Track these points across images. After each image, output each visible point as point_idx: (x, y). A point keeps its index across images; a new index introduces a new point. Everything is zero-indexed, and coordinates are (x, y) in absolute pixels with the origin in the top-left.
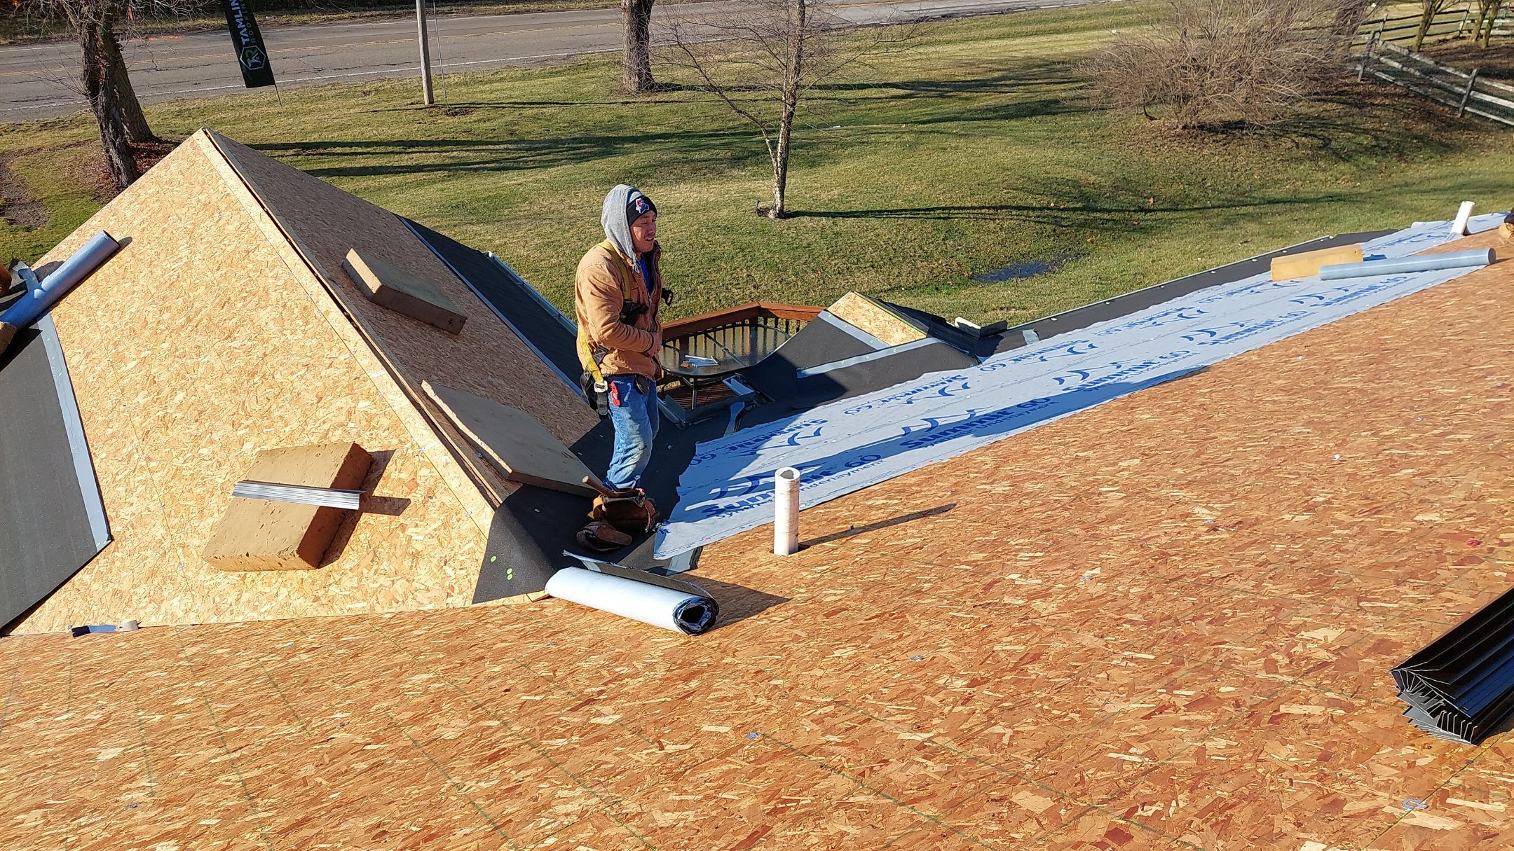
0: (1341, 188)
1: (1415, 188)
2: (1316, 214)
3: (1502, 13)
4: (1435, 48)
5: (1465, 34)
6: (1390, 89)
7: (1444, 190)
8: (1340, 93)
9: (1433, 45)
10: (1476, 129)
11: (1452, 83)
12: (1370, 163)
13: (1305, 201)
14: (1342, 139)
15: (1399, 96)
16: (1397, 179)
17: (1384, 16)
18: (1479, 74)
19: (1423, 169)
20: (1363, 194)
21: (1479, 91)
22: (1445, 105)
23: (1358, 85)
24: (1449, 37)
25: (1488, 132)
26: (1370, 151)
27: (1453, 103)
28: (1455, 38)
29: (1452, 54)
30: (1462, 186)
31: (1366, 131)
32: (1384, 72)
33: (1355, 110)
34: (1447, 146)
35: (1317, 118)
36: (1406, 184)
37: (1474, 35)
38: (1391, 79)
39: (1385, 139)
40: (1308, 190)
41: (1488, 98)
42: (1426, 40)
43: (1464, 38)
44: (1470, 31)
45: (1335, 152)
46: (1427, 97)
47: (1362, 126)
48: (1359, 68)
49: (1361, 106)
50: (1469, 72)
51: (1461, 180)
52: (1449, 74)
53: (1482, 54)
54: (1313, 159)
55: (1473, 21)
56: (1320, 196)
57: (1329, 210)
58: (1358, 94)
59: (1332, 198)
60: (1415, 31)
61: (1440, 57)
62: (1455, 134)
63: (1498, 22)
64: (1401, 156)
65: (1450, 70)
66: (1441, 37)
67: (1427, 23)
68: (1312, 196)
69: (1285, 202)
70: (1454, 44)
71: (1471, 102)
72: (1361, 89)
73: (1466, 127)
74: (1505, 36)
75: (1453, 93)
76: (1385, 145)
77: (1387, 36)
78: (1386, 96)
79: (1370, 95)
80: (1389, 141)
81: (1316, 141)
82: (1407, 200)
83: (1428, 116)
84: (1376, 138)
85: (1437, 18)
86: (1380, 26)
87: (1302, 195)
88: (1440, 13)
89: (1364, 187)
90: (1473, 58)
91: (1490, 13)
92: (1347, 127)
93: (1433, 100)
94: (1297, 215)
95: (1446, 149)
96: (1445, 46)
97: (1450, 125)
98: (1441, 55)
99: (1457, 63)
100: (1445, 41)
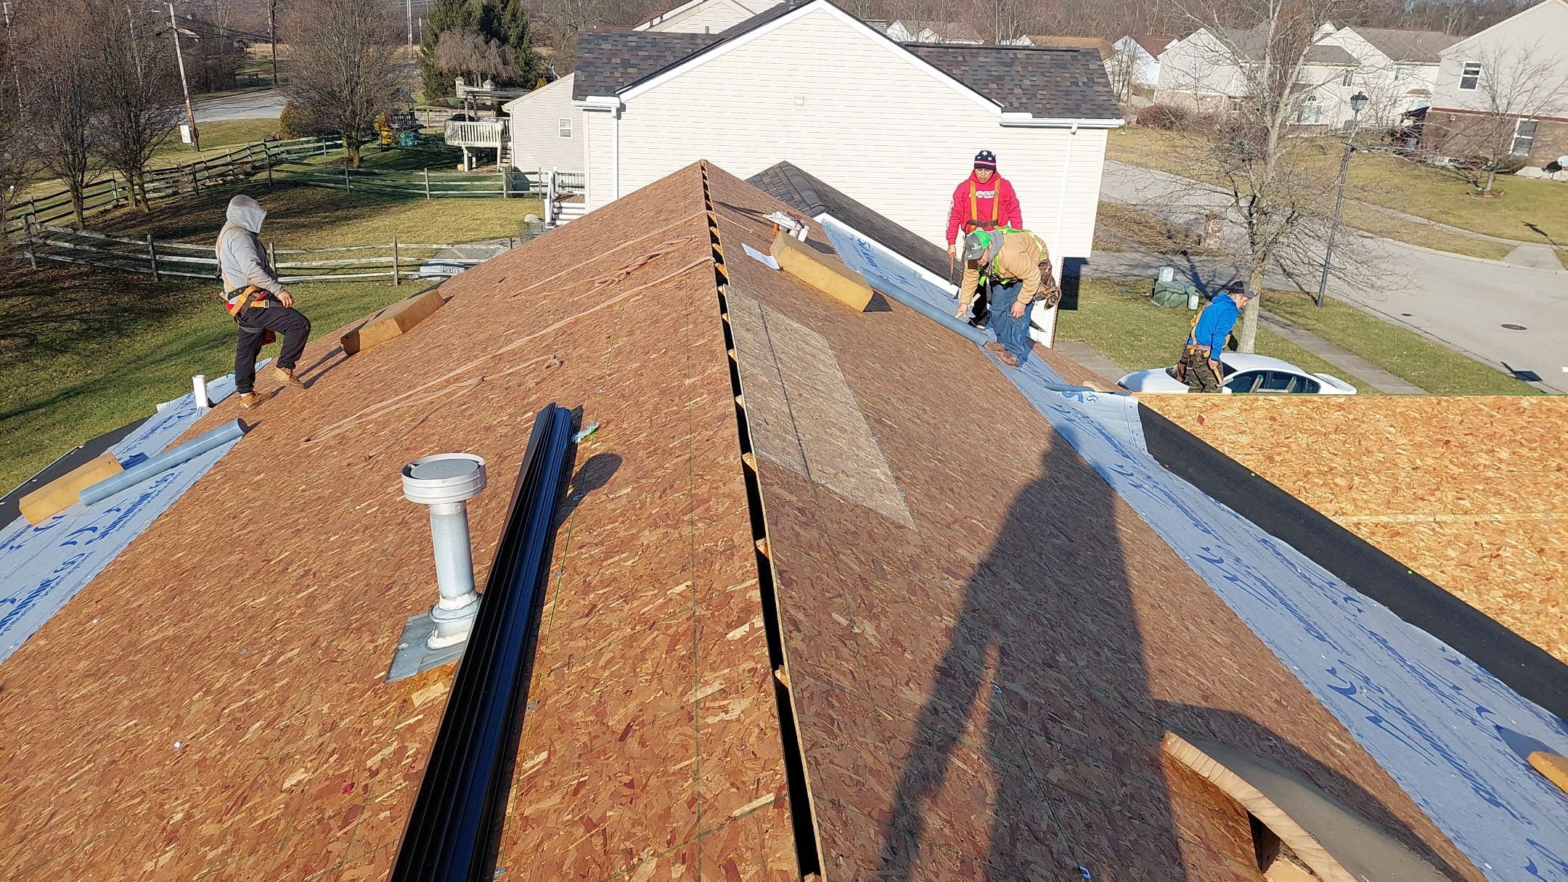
0: (73, 381)
1: (149, 359)
2: (58, 417)
3: (147, 177)
4: (100, 220)
5: (123, 202)
6: (73, 270)
7: (178, 354)
8: (20, 285)
9: (96, 217)
10: (178, 289)
11: (134, 251)
12: (91, 347)
13: (39, 406)
14: (46, 332)
15: (86, 274)
16: (127, 354)
17: (28, 198)
18: (155, 238)
19: (147, 340)
20: (99, 381)
21: (162, 253)
22: (137, 273)
23: (35, 273)
24: (109, 207)
25: (191, 289)
26: (85, 335)
27: (145, 270)
28: (116, 207)
29: (120, 223)
30: (193, 345)
31: (70, 317)
32: (57, 254)
33: (47, 299)
34: (159, 311)
35: (7, 315)
36: (139, 358)
37: (131, 201)
38: (69, 260)
39: (95, 320)
40: (36, 394)
41: (175, 259)
42: (86, 213)
43: (123, 206)
44: (126, 198)
45: (47, 346)
46: (116, 270)
47: (62, 313)
48: (28, 255)
49: (52, 293)
50: (143, 238)
51: (190, 339)
52: (125, 243)
53: (150, 217)
54: (25, 359)
55: (124, 188)
56: (54, 395)
57: (71, 407)
58: (41, 281)
59: (69, 394)
60: (70, 207)
61: (107, 227)
62: (162, 299)
63: (150, 186)
64: (120, 333)
65: (125, 240)
66: (102, 209)
67: (79, 199)
68: (45, 398)
69: (16, 414)
70: (118, 213)
71: (161, 265)
72: (42, 276)
73: (168, 289)
74: (161, 198)
75: (142, 260)
76: (97, 325)
77: (43, 216)
78: (73, 277)
79: (55, 279)
80: (100, 321)
81: (18, 340)
82: (148, 373)
83: (127, 288)
84: (82, 320)
85: (86, 192)
86: (30, 209)
87: (33, 401)
88: (87, 186)
89: (97, 372)
90: (141, 223)
91: (136, 180)
92: (46, 318)
93: (124, 271)
94: (36, 424)
95: (161, 314)
96: (109, 216)
97: (152, 291)
98: (109, 226)
99: (130, 231)
100: (106, 211)
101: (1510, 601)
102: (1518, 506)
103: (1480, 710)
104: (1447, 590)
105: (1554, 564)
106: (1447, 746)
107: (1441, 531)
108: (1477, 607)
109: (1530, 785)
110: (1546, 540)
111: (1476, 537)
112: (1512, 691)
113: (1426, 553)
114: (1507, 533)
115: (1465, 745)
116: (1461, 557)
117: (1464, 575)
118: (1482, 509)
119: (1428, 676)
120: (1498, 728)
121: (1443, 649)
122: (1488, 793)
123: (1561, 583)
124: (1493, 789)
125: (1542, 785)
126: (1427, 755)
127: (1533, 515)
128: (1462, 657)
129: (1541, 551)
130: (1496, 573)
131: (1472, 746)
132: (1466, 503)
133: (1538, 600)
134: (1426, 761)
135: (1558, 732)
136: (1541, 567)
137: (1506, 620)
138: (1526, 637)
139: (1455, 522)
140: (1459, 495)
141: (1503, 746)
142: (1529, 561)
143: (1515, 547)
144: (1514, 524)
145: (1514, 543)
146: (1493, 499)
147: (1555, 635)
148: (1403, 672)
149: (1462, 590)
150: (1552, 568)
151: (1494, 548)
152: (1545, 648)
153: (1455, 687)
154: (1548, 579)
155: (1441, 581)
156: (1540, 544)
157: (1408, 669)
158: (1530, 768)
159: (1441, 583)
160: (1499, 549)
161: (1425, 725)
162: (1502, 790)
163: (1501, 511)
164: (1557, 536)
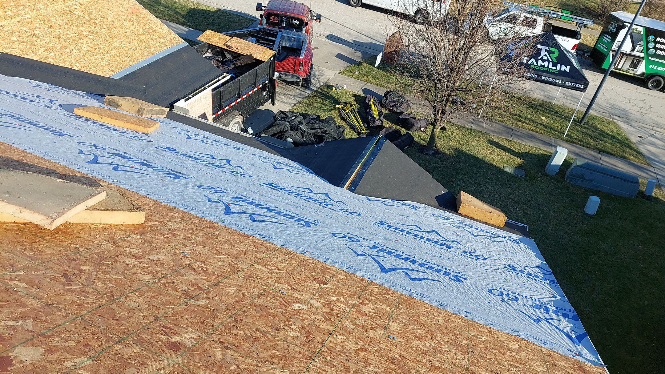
101: (48, 52)
102: (33, 9)
103: (51, 101)
104: (20, 56)
105: (58, 31)
106: (36, 121)
107: (5, 30)
108: (37, 59)
109: (77, 122)
110: (50, 21)
111: (21, 28)
112: (65, 89)
113: (3, 42)
114: (34, 23)
115: (45, 117)
116: (19, 39)
117: (24, 47)
118: (18, 14)
119: (23, 96)
120: (60, 105)
121: (30, 83)
122: (58, 132)
123: (65, 38)
124: (60, 130)
125: (82, 120)
126: (26, 128)
127: (40, 11)
128: (40, 83)
129: (51, 26)
130: (37, 42)
131: (49, 117)
132: (9, 13)
133: (59, 48)
134: (26, 131)
135: (87, 98)
136: (54, 34)
137: (50, 61)
138: (61, 65)
139: (9, 24)
140: (5, 10)
141: (64, 111)
142: (48, 32)
143: (40, 28)
144: (35, 17)
145: (38, 26)
146: (20, 8)
147: (72, 60)
148: (10, 98)
149: (27, 54)
150: (58, 33)
151: (31, 31)
152: (70, 67)
153: (38, 96)
154: (59, 38)
155: (15, 53)
156: (49, 23)
157: (13, 96)
158: (76, 116)
159: (16, 54)
160: (33, 31)
161: (24, 117)
162: (65, 129)
163: (27, 13)
164: (54, 18)
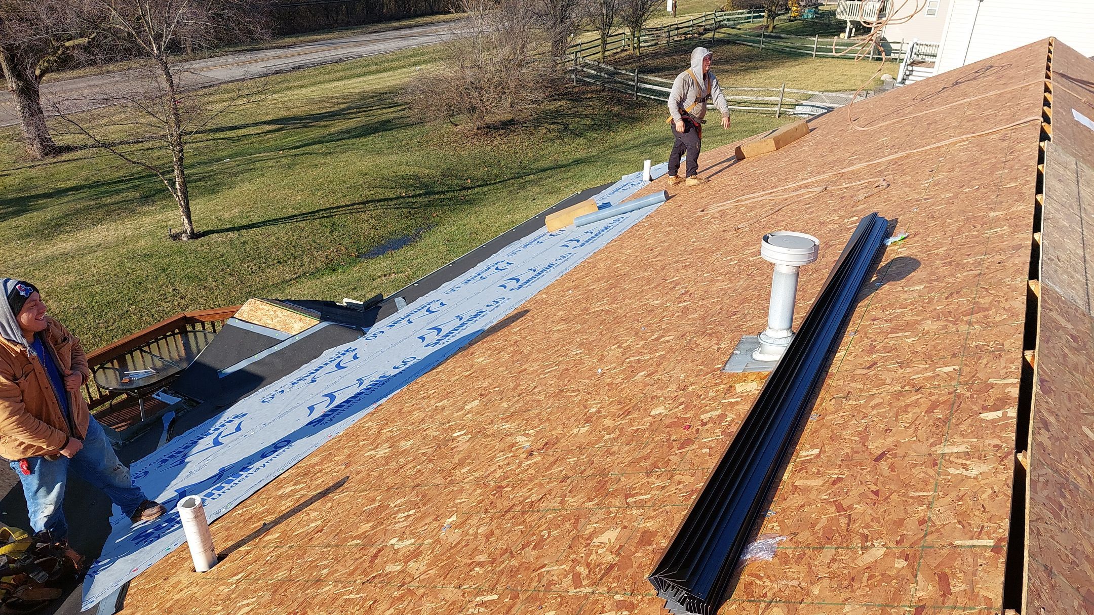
0: (581, 154)
1: (622, 147)
2: (570, 174)
3: (643, 33)
4: (612, 58)
5: (627, 47)
6: (594, 88)
7: (638, 147)
8: (566, 94)
9: (611, 56)
10: (647, 106)
11: (626, 79)
12: (594, 135)
13: (562, 166)
14: (573, 124)
15: (600, 91)
16: (611, 143)
17: (578, 41)
18: (640, 72)
19: (623, 135)
20: (594, 156)
21: (641, 82)
22: (626, 93)
23: (575, 87)
24: (619, 50)
25: (653, 107)
26: (591, 128)
27: (630, 92)
28: (622, 51)
29: (622, 61)
30: (647, 142)
31: (586, 116)
32: (588, 77)
33: (578, 103)
34: (633, 118)
35: (557, 111)
36: (617, 146)
37: (631, 47)
38: (592, 81)
39: (599, 120)
40: (563, 160)
41: (648, 86)
42: (606, 53)
43: (626, 50)
44: (629, 46)
45: (573, 132)
46: (615, 90)
47: (583, 113)
48: (573, 76)
49: (580, 100)
50: (633, 72)
51: (646, 138)
52: (623, 74)
53: (639, 58)
54: (561, 138)
55: (629, 39)
56: (570, 161)
57: (577, 170)
58: (577, 93)
59: (578, 162)
60: (599, 49)
61: (615, 63)
62: (636, 111)
63: (642, 38)
64: (610, 129)
65: (623, 72)
66: (614, 51)
67: (605, 44)
68: (566, 162)
69: (551, 169)
70: (623, 55)
71: (639, 89)
72: (577, 89)
73: (640, 105)
74: (648, 46)
75: (629, 85)
76: (599, 123)
77: (584, 53)
78: (593, 92)
79: (584, 93)
80: (601, 120)
81: (559, 126)
82: (620, 156)
83: (619, 101)
84: (593, 119)
85: (609, 40)
86: (579, 48)
87: (560, 163)
88: (610, 36)
89: (594, 152)
90: (634, 62)
91: (637, 34)
92: (575, 115)
93: (619, 91)
94: (560, 176)
95: (633, 120)
96: (617, 56)
97: (631, 106)
98: (617, 62)
99: (627, 67)
100: (617, 53)
